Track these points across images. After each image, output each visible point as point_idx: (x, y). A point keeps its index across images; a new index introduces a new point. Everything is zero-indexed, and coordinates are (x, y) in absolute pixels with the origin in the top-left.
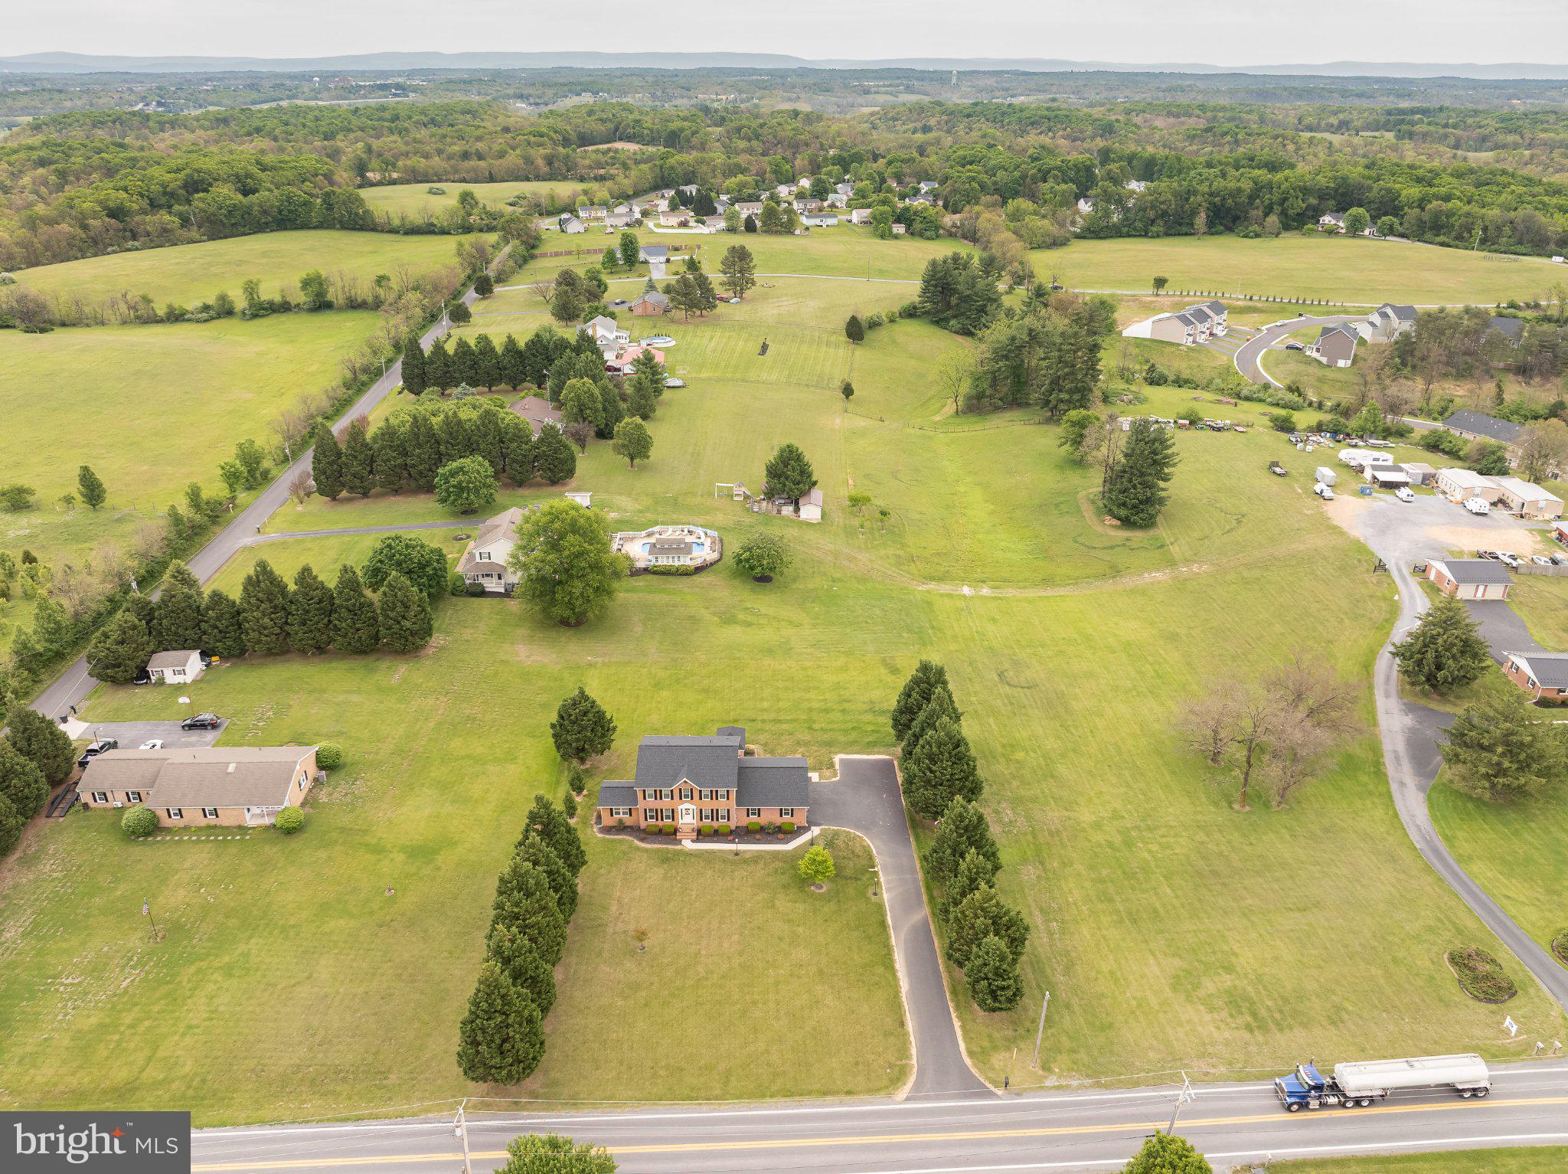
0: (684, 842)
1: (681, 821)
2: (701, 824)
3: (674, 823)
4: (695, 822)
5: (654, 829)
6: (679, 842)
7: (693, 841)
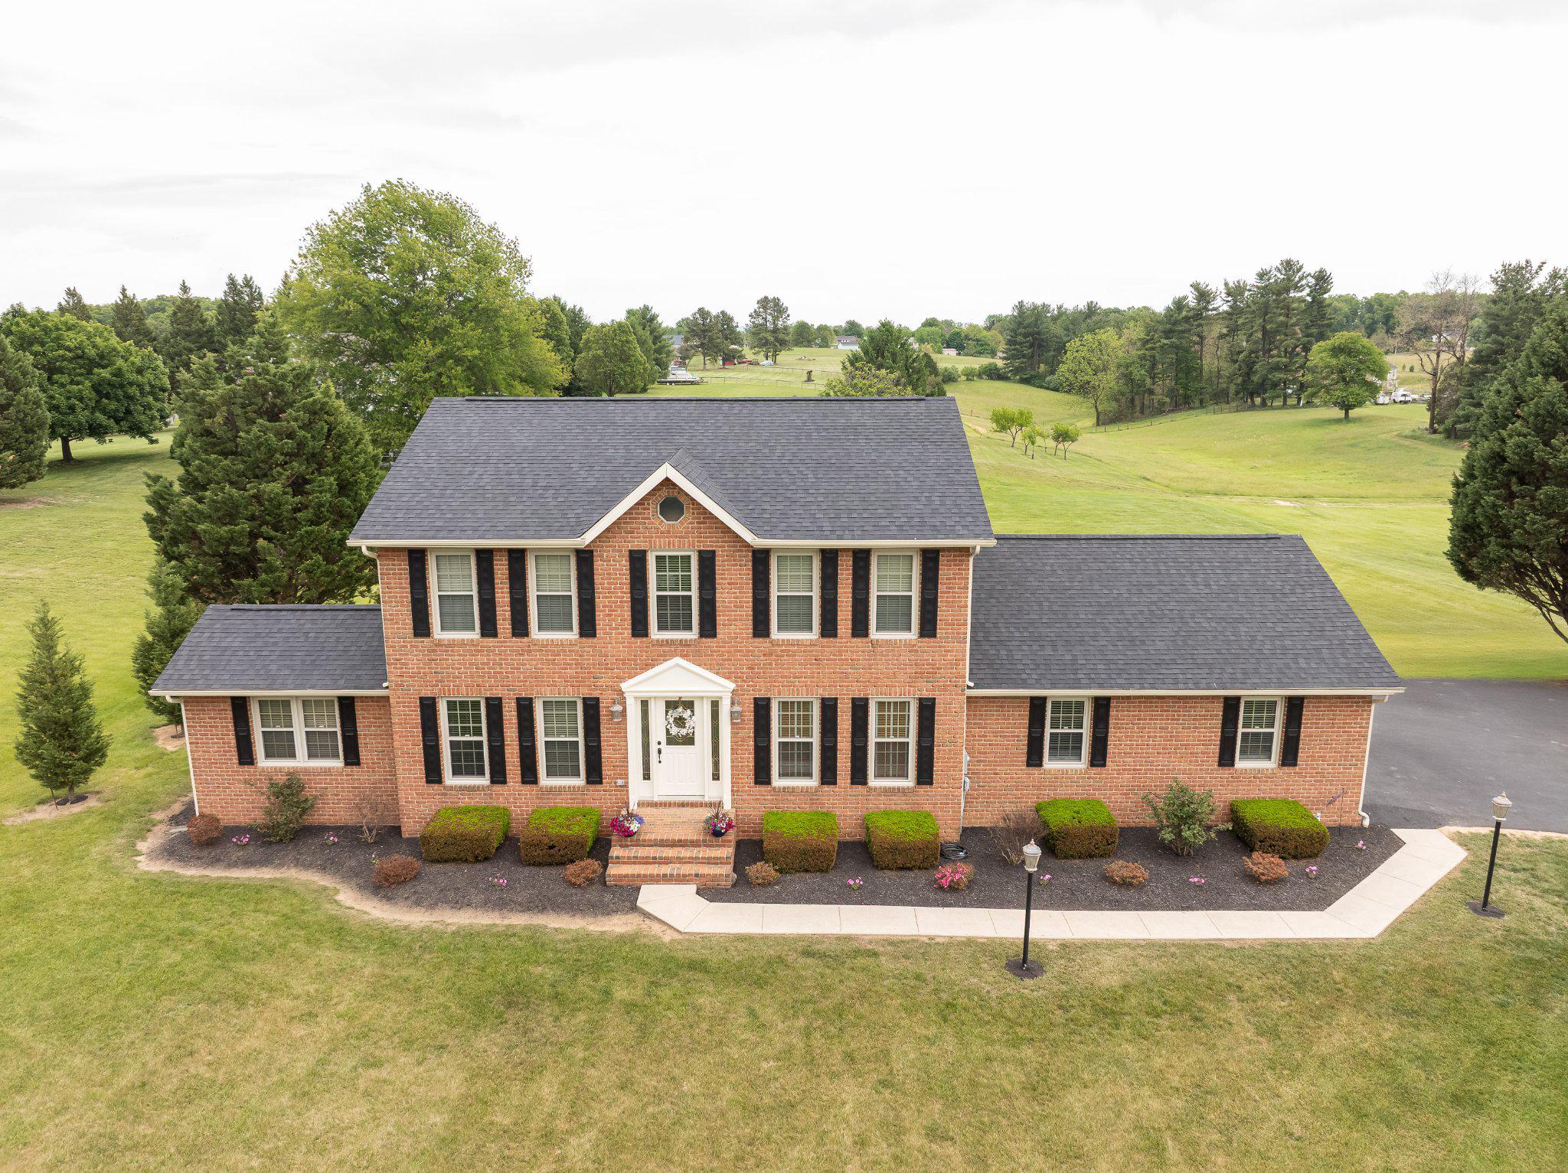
0: (650, 897)
1: (638, 791)
2: (757, 805)
3: (600, 800)
4: (722, 792)
5: (471, 824)
6: (626, 896)
7: (710, 892)
